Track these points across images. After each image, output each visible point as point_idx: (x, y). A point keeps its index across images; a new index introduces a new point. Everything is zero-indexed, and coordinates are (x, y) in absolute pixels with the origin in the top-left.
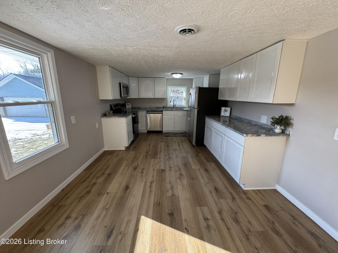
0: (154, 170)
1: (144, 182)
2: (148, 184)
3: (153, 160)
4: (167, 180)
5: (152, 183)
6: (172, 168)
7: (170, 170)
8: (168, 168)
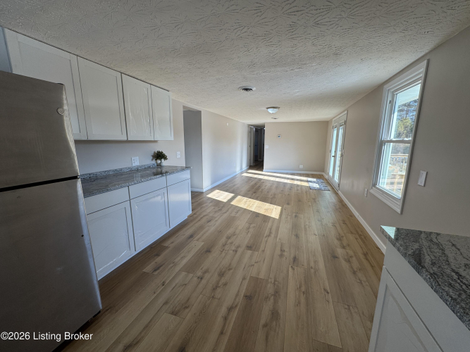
0: (263, 251)
1: (278, 238)
2: (273, 236)
3: (262, 276)
4: (249, 235)
5: (269, 236)
6: (233, 248)
7: (238, 247)
8: (240, 250)
